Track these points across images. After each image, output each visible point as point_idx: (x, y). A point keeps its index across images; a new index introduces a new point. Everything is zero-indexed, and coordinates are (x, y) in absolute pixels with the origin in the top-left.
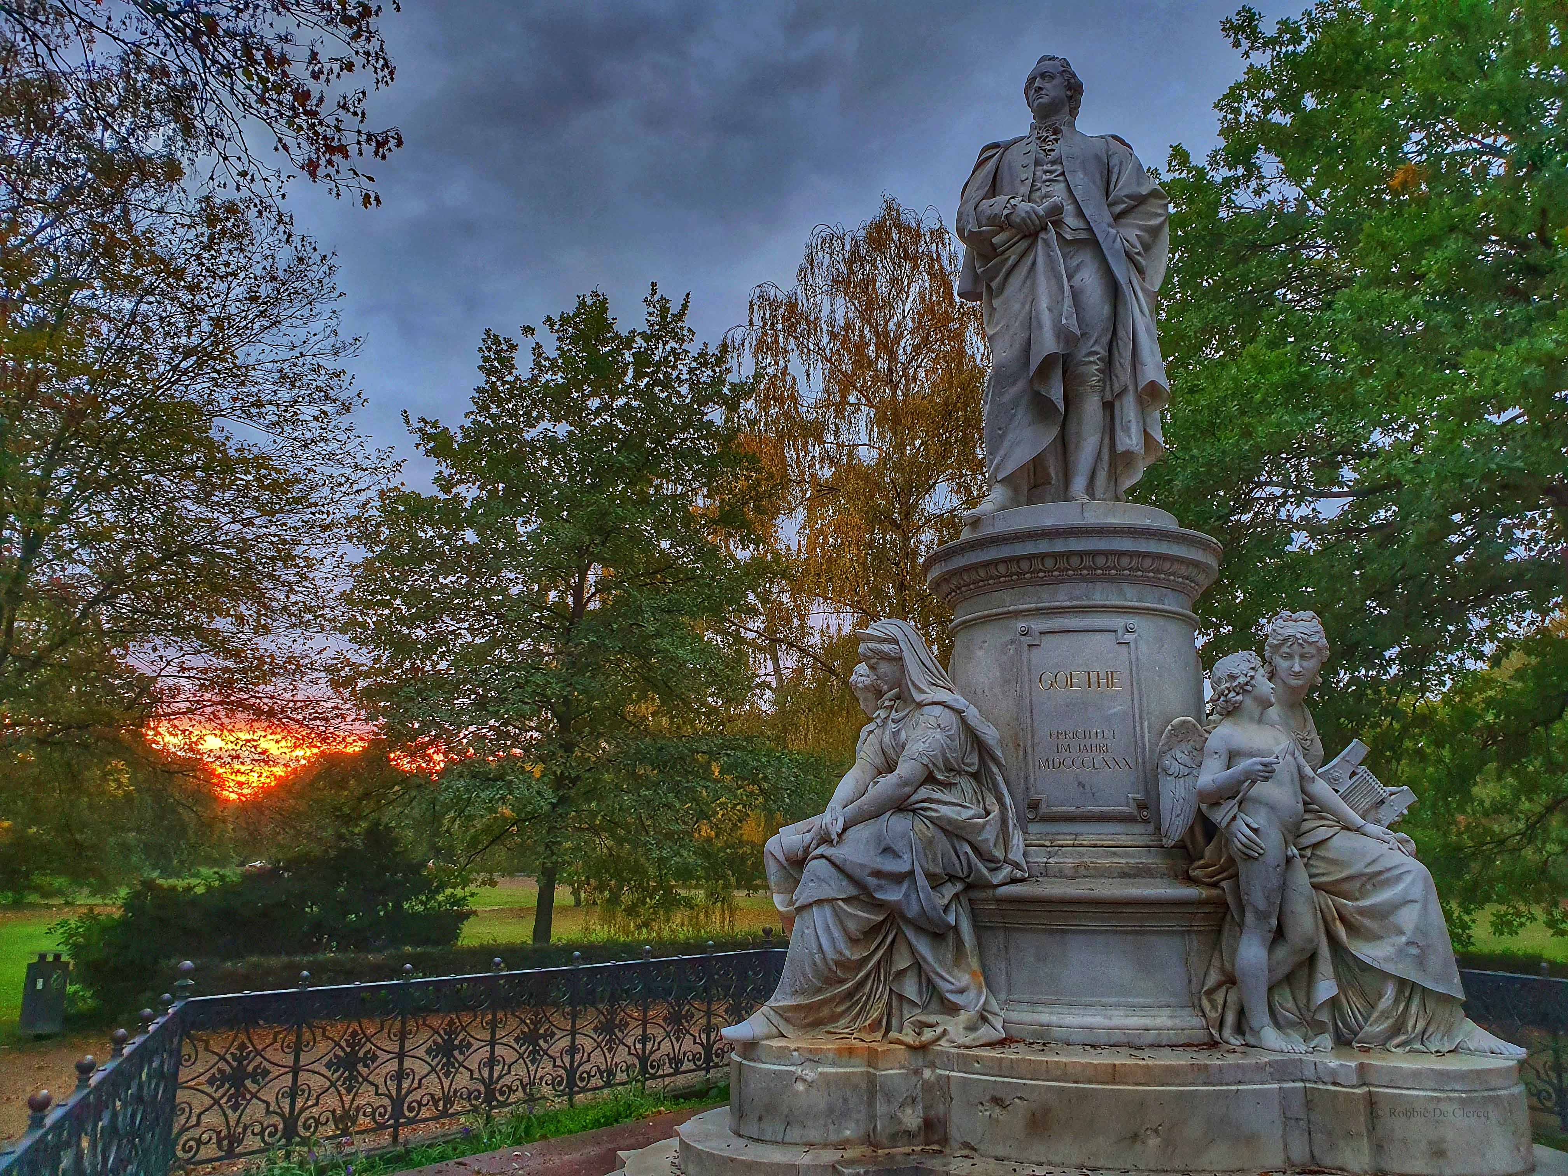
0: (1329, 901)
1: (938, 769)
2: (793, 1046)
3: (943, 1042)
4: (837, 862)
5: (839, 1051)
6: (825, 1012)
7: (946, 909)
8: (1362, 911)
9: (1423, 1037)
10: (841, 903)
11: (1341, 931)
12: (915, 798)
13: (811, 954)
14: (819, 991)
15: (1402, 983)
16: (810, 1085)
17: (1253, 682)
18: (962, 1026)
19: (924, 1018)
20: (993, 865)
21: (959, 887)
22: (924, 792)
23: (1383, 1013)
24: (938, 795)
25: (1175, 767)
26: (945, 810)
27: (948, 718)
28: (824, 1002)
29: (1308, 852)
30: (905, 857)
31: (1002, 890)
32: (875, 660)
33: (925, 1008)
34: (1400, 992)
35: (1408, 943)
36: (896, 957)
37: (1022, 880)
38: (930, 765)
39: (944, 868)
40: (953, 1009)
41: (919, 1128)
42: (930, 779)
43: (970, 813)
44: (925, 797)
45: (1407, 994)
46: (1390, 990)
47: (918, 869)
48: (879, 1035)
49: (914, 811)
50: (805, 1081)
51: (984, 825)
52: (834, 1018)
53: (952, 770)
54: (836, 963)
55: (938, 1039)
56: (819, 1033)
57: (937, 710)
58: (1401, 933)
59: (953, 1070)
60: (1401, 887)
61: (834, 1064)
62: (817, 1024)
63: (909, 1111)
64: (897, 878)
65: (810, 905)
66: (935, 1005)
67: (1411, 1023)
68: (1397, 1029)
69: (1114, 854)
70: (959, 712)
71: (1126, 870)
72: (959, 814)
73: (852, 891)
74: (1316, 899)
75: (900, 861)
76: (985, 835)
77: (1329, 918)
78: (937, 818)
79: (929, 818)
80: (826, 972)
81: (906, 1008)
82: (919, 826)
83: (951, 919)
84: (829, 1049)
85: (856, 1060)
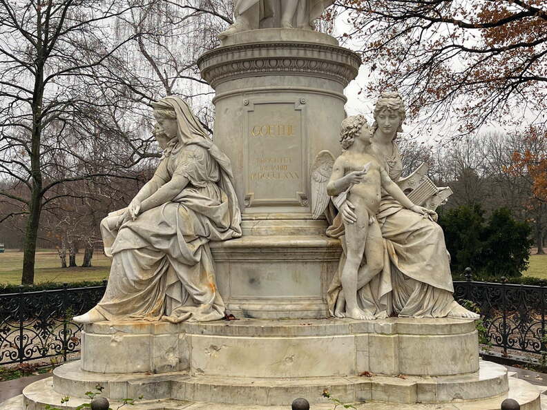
0: (392, 245)
1: (194, 179)
2: (110, 324)
3: (190, 320)
4: (135, 229)
5: (136, 326)
6: (129, 307)
7: (195, 254)
8: (407, 250)
9: (432, 311)
10: (136, 251)
11: (396, 260)
12: (180, 196)
13: (121, 278)
14: (126, 296)
15: (423, 284)
16: (119, 343)
17: (360, 131)
18: (200, 312)
19: (182, 309)
20: (223, 230)
21: (204, 241)
22: (186, 192)
23: (413, 299)
24: (194, 194)
25: (319, 177)
26: (196, 202)
27: (200, 151)
28: (129, 302)
29: (383, 221)
30: (173, 226)
31: (227, 243)
32: (161, 119)
33: (183, 304)
34: (422, 288)
35: (427, 265)
36: (168, 278)
37: (239, 237)
38: (189, 178)
39: (195, 232)
40: (198, 303)
41: (177, 363)
42: (190, 185)
43: (210, 203)
44: (186, 194)
45: (425, 290)
46: (417, 288)
47: (179, 233)
48: (158, 318)
49: (180, 202)
50: (116, 341)
51: (217, 209)
52: (134, 310)
53: (203, 180)
54: (135, 281)
55: (188, 318)
56: (125, 317)
57: (194, 147)
58: (424, 260)
59: (193, 334)
60: (427, 237)
61: (132, 333)
62: (125, 313)
63: (171, 355)
64: (168, 237)
65: (120, 252)
66: (189, 302)
67: (425, 304)
68: (420, 307)
69: (287, 223)
70: (207, 148)
71: (292, 231)
72: (204, 203)
73: (142, 244)
74: (385, 244)
75: (170, 228)
76: (218, 214)
77: (391, 254)
78: (191, 206)
79: (188, 206)
80: (129, 287)
81: (174, 303)
82: (182, 209)
83: (198, 258)
84: (130, 326)
85: (145, 330)
